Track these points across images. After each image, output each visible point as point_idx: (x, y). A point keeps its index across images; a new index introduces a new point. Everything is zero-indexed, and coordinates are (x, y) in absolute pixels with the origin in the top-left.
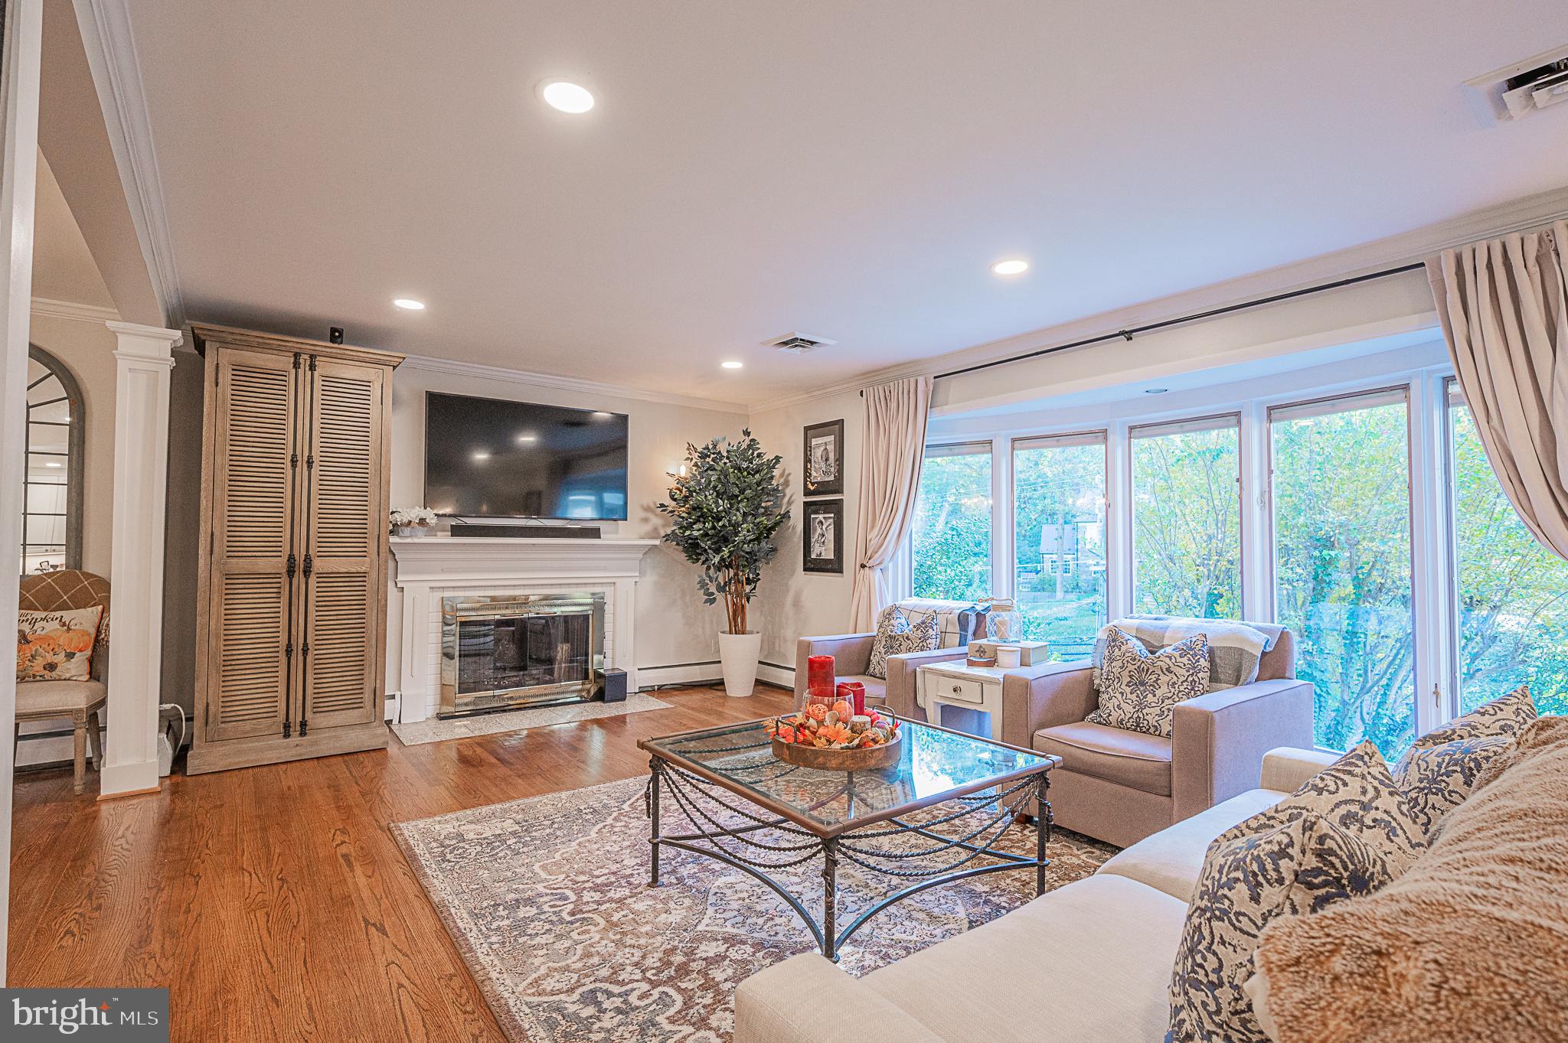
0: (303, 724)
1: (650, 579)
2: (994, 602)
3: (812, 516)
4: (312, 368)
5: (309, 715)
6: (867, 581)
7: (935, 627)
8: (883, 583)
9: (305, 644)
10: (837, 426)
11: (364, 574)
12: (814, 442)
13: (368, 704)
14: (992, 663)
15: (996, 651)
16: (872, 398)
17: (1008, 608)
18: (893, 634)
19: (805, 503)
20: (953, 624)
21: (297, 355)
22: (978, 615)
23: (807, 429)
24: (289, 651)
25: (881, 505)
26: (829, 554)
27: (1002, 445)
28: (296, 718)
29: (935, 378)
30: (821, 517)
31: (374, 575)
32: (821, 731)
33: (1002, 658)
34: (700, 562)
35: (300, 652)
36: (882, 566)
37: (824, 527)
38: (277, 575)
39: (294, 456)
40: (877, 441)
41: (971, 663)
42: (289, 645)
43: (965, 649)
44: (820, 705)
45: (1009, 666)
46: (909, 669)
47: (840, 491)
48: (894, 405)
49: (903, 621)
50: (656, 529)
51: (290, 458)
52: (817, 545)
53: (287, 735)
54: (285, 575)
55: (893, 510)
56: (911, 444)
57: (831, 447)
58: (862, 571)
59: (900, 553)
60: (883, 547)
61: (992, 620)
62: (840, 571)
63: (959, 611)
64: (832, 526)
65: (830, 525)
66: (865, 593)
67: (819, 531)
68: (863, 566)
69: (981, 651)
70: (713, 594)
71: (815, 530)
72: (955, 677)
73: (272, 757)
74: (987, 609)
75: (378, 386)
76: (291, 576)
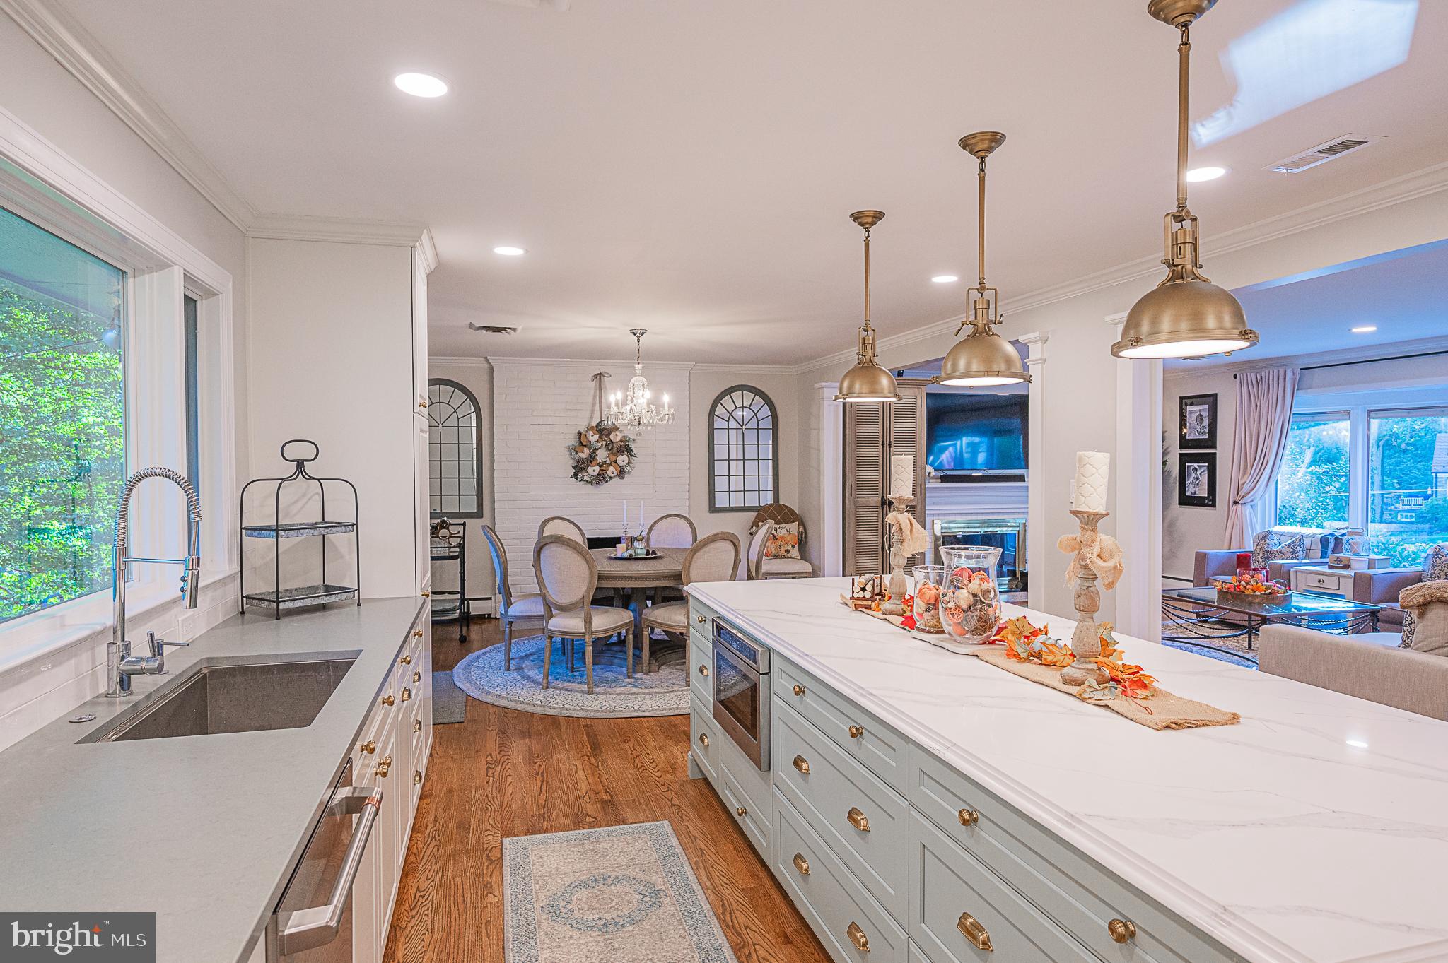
2: (1350, 530)
3: (1187, 464)
6: (1239, 514)
7: (1302, 546)
8: (1253, 515)
9: (889, 545)
10: (1211, 398)
12: (1189, 408)
14: (1347, 567)
15: (1350, 560)
16: (1245, 381)
17: (1360, 534)
18: (1269, 549)
19: (1181, 455)
20: (1316, 544)
22: (1336, 538)
23: (1181, 398)
24: (883, 549)
25: (1252, 460)
26: (1202, 492)
27: (1360, 414)
29: (1301, 369)
30: (1195, 465)
31: (919, 507)
32: (1248, 587)
33: (1353, 564)
35: (888, 549)
36: (1252, 503)
37: (1198, 473)
38: (876, 507)
40: (1249, 415)
41: (1331, 567)
42: (883, 545)
43: (1326, 560)
44: (1247, 576)
45: (1360, 567)
46: (1285, 569)
47: (1214, 446)
48: (1265, 387)
49: (1276, 541)
51: (881, 444)
52: (1191, 486)
54: (880, 507)
55: (1263, 464)
56: (1279, 417)
57: (1205, 414)
58: (1235, 507)
59: (1267, 495)
60: (1254, 490)
61: (1347, 541)
62: (1214, 505)
63: (1322, 535)
64: (1206, 472)
65: (1204, 471)
66: (1238, 522)
67: (1193, 475)
68: (1235, 503)
69: (1339, 561)
71: (1190, 475)
72: (1319, 574)
74: (1344, 535)
75: (919, 398)
76: (883, 508)
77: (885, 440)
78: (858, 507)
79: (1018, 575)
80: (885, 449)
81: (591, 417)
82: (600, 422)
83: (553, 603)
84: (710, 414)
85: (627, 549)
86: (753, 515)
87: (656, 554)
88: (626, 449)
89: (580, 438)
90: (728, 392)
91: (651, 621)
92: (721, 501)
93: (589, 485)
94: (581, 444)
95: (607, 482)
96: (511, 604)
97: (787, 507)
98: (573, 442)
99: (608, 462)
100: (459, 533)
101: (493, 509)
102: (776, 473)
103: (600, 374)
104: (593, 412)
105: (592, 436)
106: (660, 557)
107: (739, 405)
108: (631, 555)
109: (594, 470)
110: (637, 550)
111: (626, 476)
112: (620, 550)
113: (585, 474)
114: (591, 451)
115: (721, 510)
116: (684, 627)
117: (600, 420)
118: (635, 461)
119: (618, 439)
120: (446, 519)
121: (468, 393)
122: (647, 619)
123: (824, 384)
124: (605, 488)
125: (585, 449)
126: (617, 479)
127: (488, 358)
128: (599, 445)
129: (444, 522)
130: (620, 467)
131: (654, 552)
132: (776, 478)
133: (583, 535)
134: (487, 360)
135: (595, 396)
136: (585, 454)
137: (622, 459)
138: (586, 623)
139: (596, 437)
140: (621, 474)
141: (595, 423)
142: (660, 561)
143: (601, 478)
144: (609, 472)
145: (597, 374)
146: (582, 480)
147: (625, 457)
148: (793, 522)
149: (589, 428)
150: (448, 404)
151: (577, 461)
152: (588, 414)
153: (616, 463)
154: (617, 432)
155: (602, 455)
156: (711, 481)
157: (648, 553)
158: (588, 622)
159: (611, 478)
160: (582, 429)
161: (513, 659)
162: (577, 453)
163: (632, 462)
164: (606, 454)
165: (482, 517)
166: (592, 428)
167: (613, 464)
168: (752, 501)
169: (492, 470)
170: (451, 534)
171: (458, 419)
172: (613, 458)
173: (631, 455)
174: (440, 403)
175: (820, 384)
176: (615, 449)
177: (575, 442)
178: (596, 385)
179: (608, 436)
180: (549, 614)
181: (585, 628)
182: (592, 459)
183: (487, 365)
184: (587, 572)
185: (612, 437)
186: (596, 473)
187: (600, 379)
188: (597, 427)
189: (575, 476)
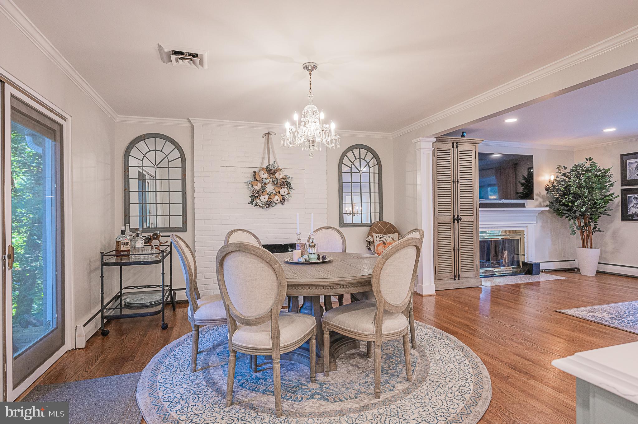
0: (459, 276)
1: (540, 224)
3: (628, 195)
4: (457, 147)
5: (460, 273)
9: (458, 247)
11: (472, 222)
12: (629, 161)
13: (476, 270)
19: (622, 190)
21: (453, 143)
23: (622, 156)
24: (454, 250)
28: (457, 274)
30: (636, 195)
31: (475, 222)
34: (564, 217)
35: (457, 250)
38: (450, 222)
39: (453, 180)
42: (454, 247)
50: (540, 203)
51: (452, 181)
52: (633, 208)
53: (455, 280)
54: (452, 222)
67: (635, 202)
70: (575, 231)
71: (630, 201)
73: (452, 287)
75: (474, 152)
76: (454, 223)
77: (455, 178)
78: (439, 223)
79: (521, 264)
80: (455, 184)
81: (262, 162)
82: (269, 165)
83: (237, 317)
84: (339, 163)
85: (302, 255)
86: (367, 229)
87: (326, 259)
88: (286, 183)
89: (255, 176)
90: (351, 148)
91: (332, 325)
92: (348, 219)
93: (261, 208)
94: (256, 180)
95: (273, 206)
96: (198, 308)
97: (389, 223)
98: (250, 179)
99: (274, 192)
100: (167, 242)
101: (194, 225)
102: (381, 201)
103: (268, 133)
104: (263, 159)
105: (263, 174)
106: (330, 262)
107: (358, 157)
108: (306, 260)
109: (264, 198)
110: (310, 255)
111: (286, 202)
112: (296, 255)
113: (259, 201)
114: (263, 185)
115: (347, 226)
116: (373, 335)
117: (268, 164)
118: (293, 192)
119: (281, 176)
120: (158, 232)
121: (176, 144)
122: (328, 323)
123: (421, 138)
124: (271, 211)
125: (259, 183)
126: (280, 205)
127: (190, 119)
128: (268, 180)
129: (156, 234)
130: (282, 196)
131: (324, 257)
132: (381, 205)
133: (259, 242)
134: (189, 121)
135: (264, 148)
136: (258, 187)
137: (284, 191)
138: (273, 339)
139: (266, 175)
140: (283, 201)
141: (265, 166)
142: (331, 264)
143: (269, 204)
144: (275, 200)
145: (266, 134)
146: (256, 205)
147: (285, 190)
148: (394, 233)
149: (262, 169)
150: (161, 151)
151: (254, 192)
152: (260, 160)
153: (279, 193)
154: (280, 172)
155: (270, 188)
156: (341, 206)
157: (319, 258)
158: (276, 336)
159: (276, 204)
160: (257, 170)
161: (201, 352)
162: (252, 186)
163: (290, 193)
164: (273, 187)
165: (186, 231)
166: (263, 169)
167: (278, 194)
168: (366, 219)
169: (193, 198)
170: (161, 243)
171: (169, 162)
172: (278, 190)
173: (289, 188)
174: (155, 150)
175: (418, 139)
176: (279, 185)
177: (252, 179)
178: (265, 141)
179: (274, 174)
180: (233, 326)
181: (273, 344)
182: (263, 190)
183: (190, 126)
184: (275, 283)
185: (277, 175)
186: (266, 200)
187: (268, 136)
188: (266, 168)
189: (251, 202)
